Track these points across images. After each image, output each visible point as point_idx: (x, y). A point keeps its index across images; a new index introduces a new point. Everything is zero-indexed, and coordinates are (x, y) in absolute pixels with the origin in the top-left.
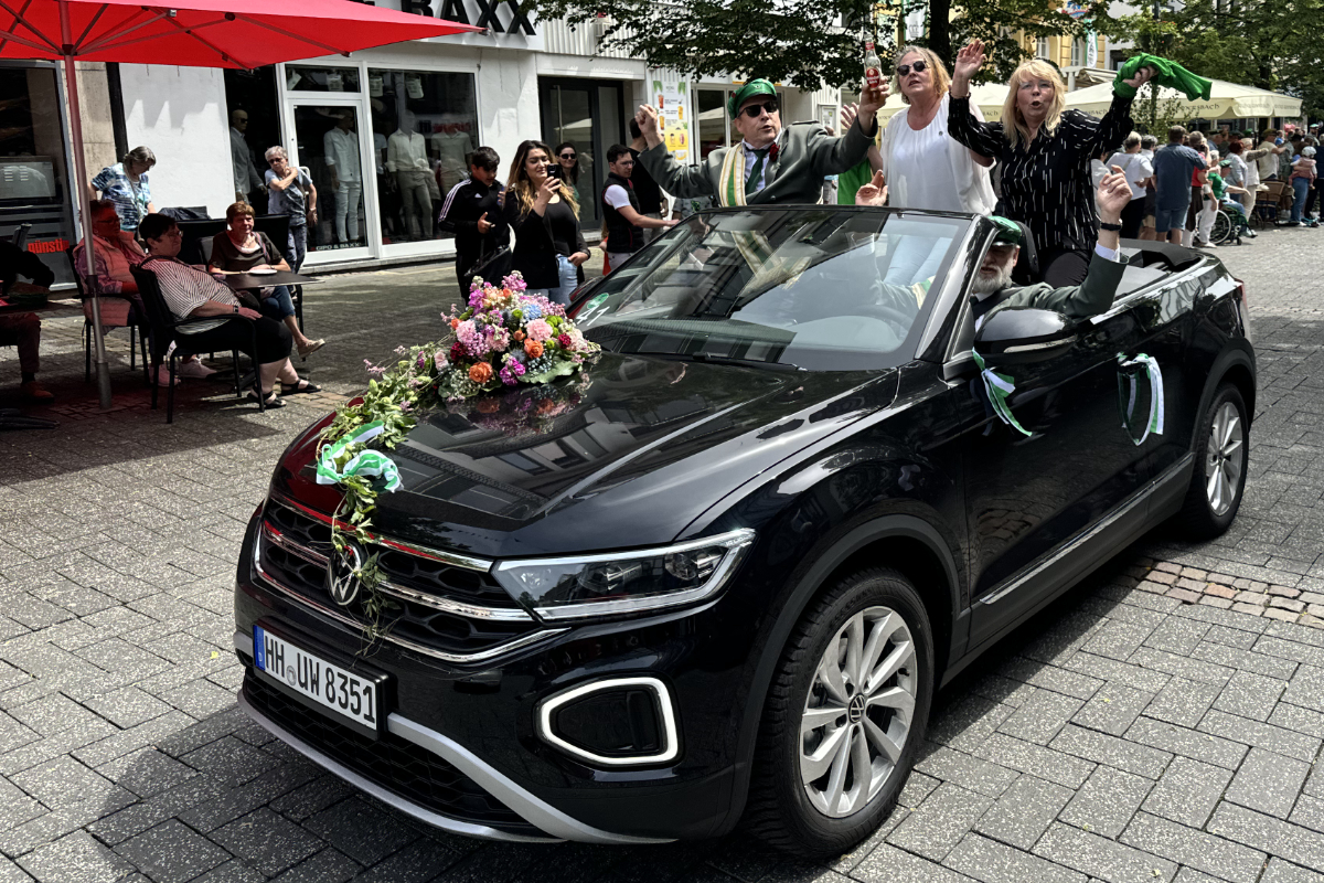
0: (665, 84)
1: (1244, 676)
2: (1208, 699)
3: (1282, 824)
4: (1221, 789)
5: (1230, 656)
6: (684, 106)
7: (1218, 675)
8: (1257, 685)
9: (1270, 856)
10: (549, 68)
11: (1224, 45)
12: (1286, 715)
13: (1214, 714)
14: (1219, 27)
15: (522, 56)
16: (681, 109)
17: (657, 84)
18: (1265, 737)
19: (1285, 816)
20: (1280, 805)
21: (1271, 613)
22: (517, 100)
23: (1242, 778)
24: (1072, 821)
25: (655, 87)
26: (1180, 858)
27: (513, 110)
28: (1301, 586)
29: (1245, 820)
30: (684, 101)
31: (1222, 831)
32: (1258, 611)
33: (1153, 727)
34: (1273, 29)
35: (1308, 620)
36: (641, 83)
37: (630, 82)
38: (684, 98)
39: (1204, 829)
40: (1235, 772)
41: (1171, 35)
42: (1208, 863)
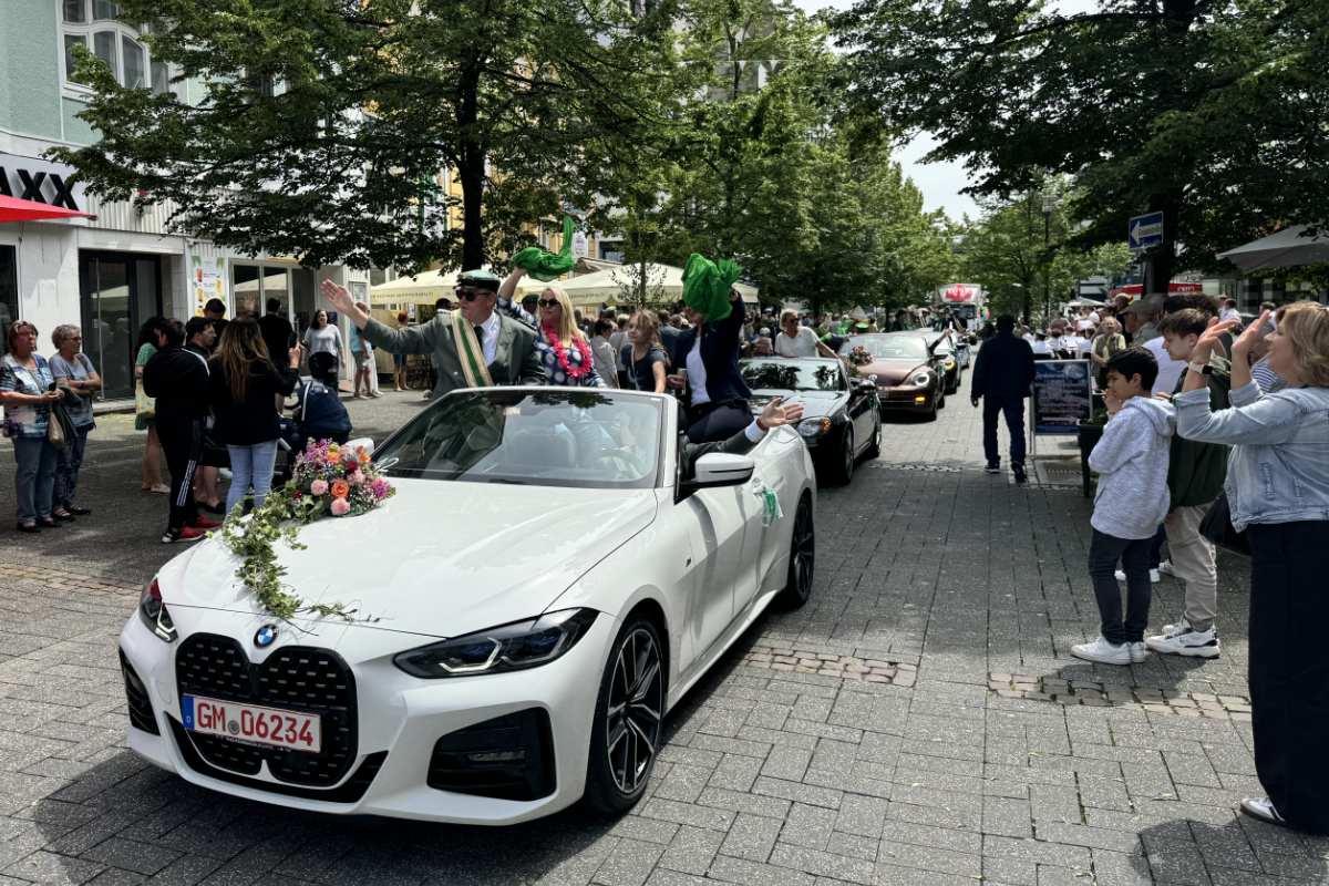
0: (203, 259)
1: (762, 705)
2: (741, 720)
3: (798, 785)
4: (758, 769)
5: (751, 694)
6: (222, 280)
7: (745, 707)
8: (773, 709)
9: (793, 802)
10: (90, 241)
11: (693, 242)
12: (794, 725)
13: (746, 729)
14: (689, 226)
15: (65, 231)
16: (219, 283)
17: (196, 259)
18: (782, 739)
19: (800, 780)
20: (797, 774)
21: (775, 666)
22: (58, 272)
23: (771, 761)
24: (663, 795)
25: (194, 262)
26: (738, 808)
27: (53, 281)
28: (794, 648)
29: (775, 785)
30: (222, 275)
31: (762, 792)
32: (766, 666)
33: (707, 739)
34: (733, 230)
35: (801, 668)
36: (179, 258)
37: (168, 257)
38: (222, 273)
39: (750, 792)
40: (765, 760)
41: (654, 234)
42: (755, 809)
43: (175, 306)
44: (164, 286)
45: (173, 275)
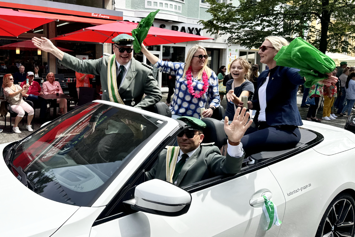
0: (232, 50)
6: (236, 56)
17: (230, 50)
25: (229, 51)
36: (225, 49)
37: (222, 49)
38: (237, 53)
43: (223, 63)
44: (220, 58)
45: (223, 54)
